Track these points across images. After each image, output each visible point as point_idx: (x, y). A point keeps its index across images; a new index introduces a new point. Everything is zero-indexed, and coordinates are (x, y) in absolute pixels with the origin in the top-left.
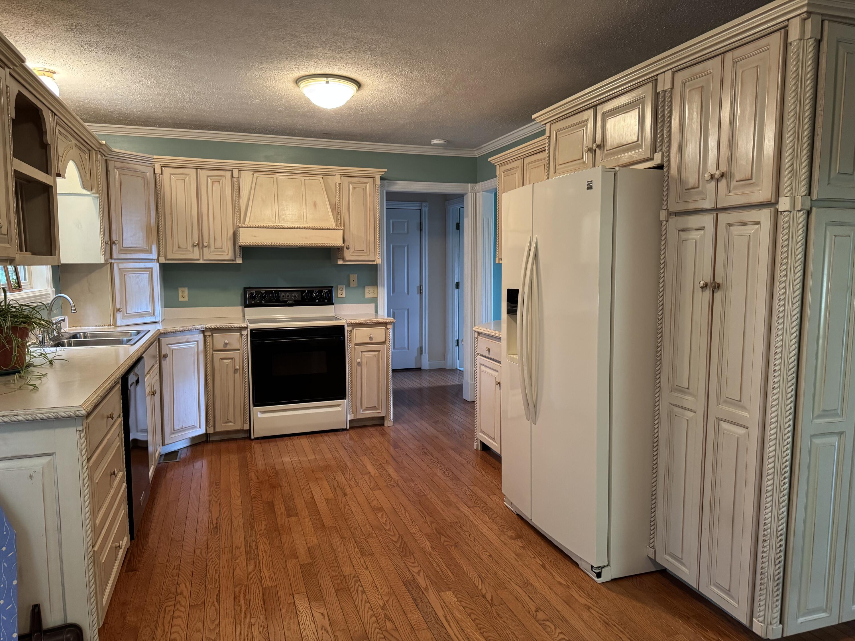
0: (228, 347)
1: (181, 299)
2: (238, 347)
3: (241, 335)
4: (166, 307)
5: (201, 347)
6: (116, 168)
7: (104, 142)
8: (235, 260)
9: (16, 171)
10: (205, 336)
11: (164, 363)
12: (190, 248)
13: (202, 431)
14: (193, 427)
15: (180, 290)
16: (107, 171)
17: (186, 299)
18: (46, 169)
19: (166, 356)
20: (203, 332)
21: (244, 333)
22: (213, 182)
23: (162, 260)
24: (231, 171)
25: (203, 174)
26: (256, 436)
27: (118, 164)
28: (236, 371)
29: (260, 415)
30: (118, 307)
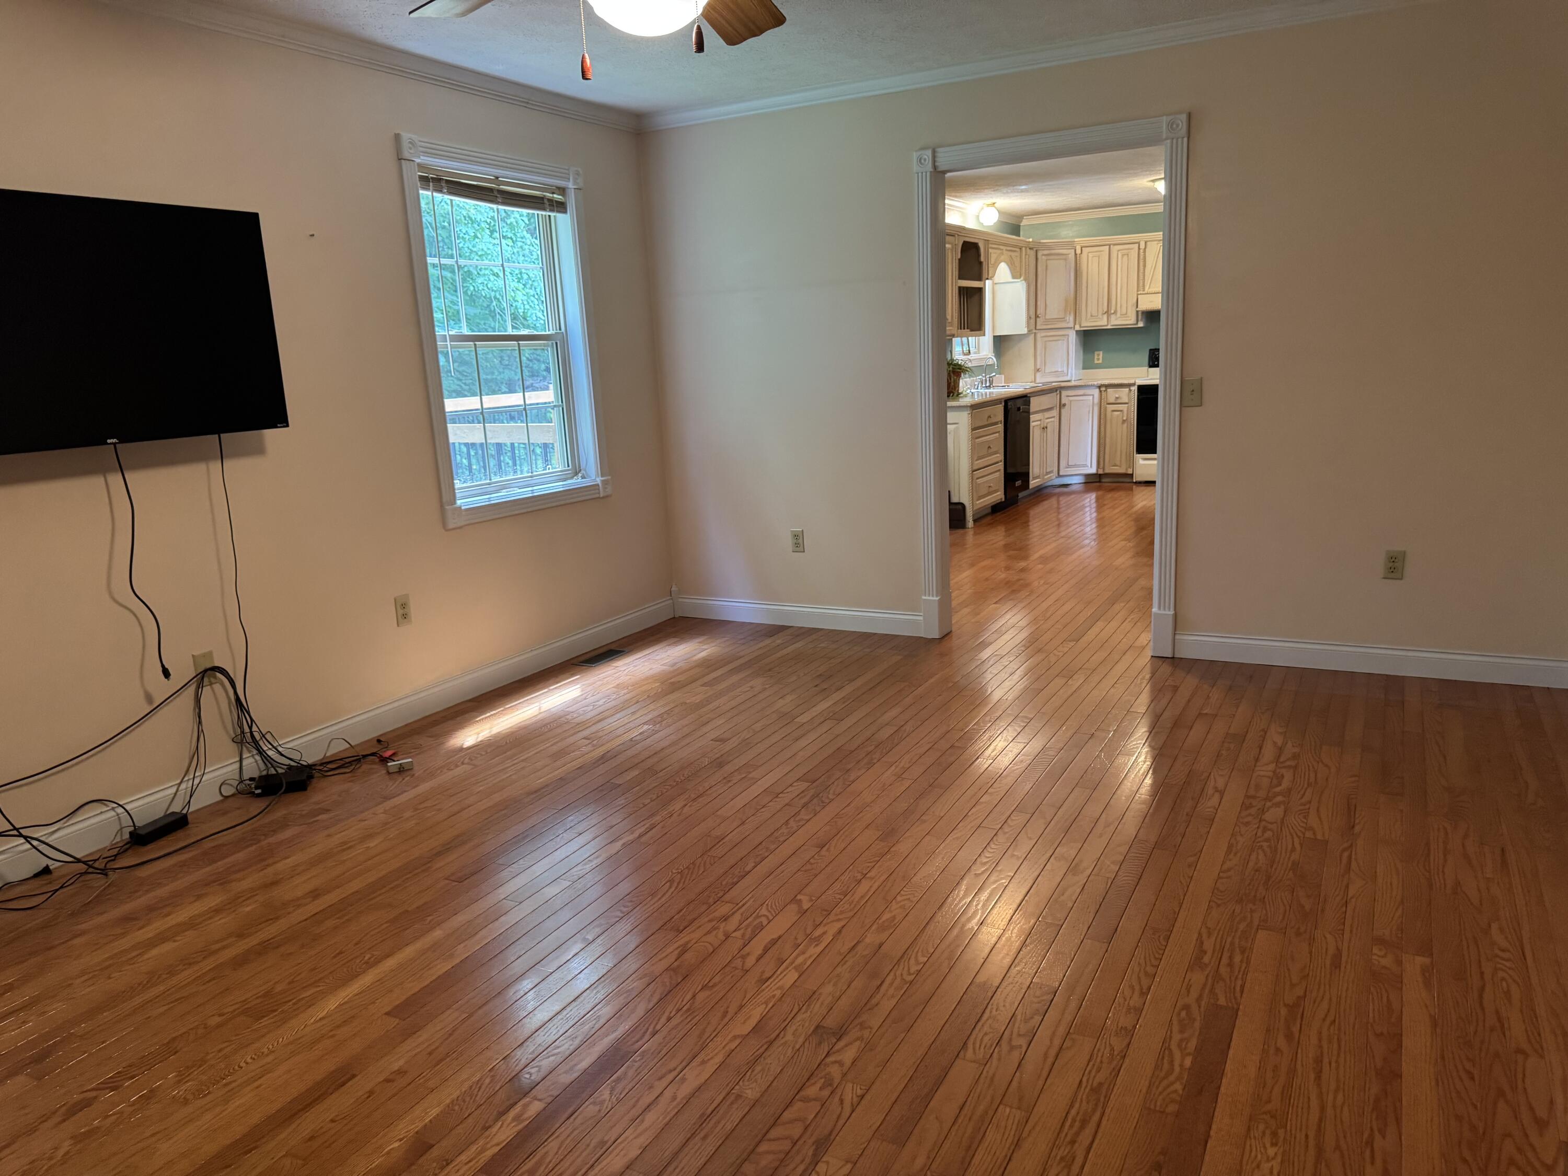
0: (1119, 401)
1: (1096, 362)
2: (1127, 401)
3: (1130, 390)
4: (1084, 368)
5: (1097, 400)
6: (1043, 255)
7: (1031, 240)
8: (1137, 324)
9: (960, 288)
10: (1101, 391)
11: (1063, 411)
12: (1100, 316)
13: (1093, 470)
14: (1085, 466)
15: (1096, 353)
16: (1037, 259)
17: (1100, 361)
18: (979, 278)
19: (1064, 405)
20: (1100, 387)
21: (1133, 388)
22: (1123, 255)
23: (1077, 328)
24: (1139, 243)
25: (1115, 249)
26: (1139, 479)
27: (1046, 252)
28: (1124, 421)
29: (1141, 462)
30: (1038, 367)
